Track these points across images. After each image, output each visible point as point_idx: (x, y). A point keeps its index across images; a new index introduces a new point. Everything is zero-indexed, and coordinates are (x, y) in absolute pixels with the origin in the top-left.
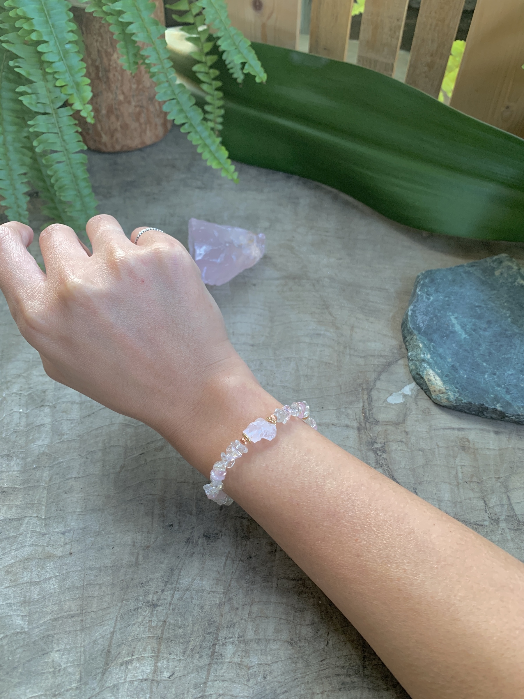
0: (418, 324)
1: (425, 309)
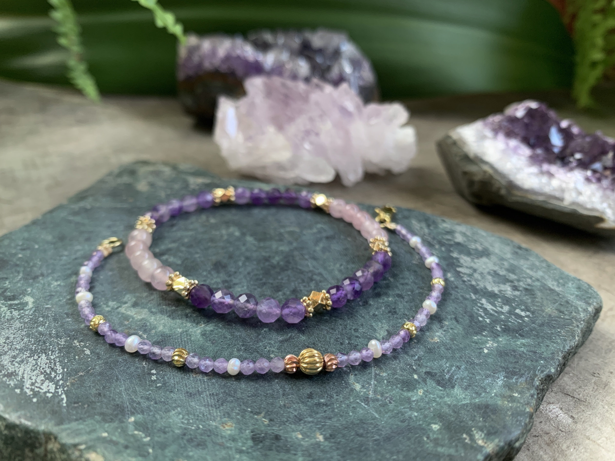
0: (36, 394)
1: (28, 336)
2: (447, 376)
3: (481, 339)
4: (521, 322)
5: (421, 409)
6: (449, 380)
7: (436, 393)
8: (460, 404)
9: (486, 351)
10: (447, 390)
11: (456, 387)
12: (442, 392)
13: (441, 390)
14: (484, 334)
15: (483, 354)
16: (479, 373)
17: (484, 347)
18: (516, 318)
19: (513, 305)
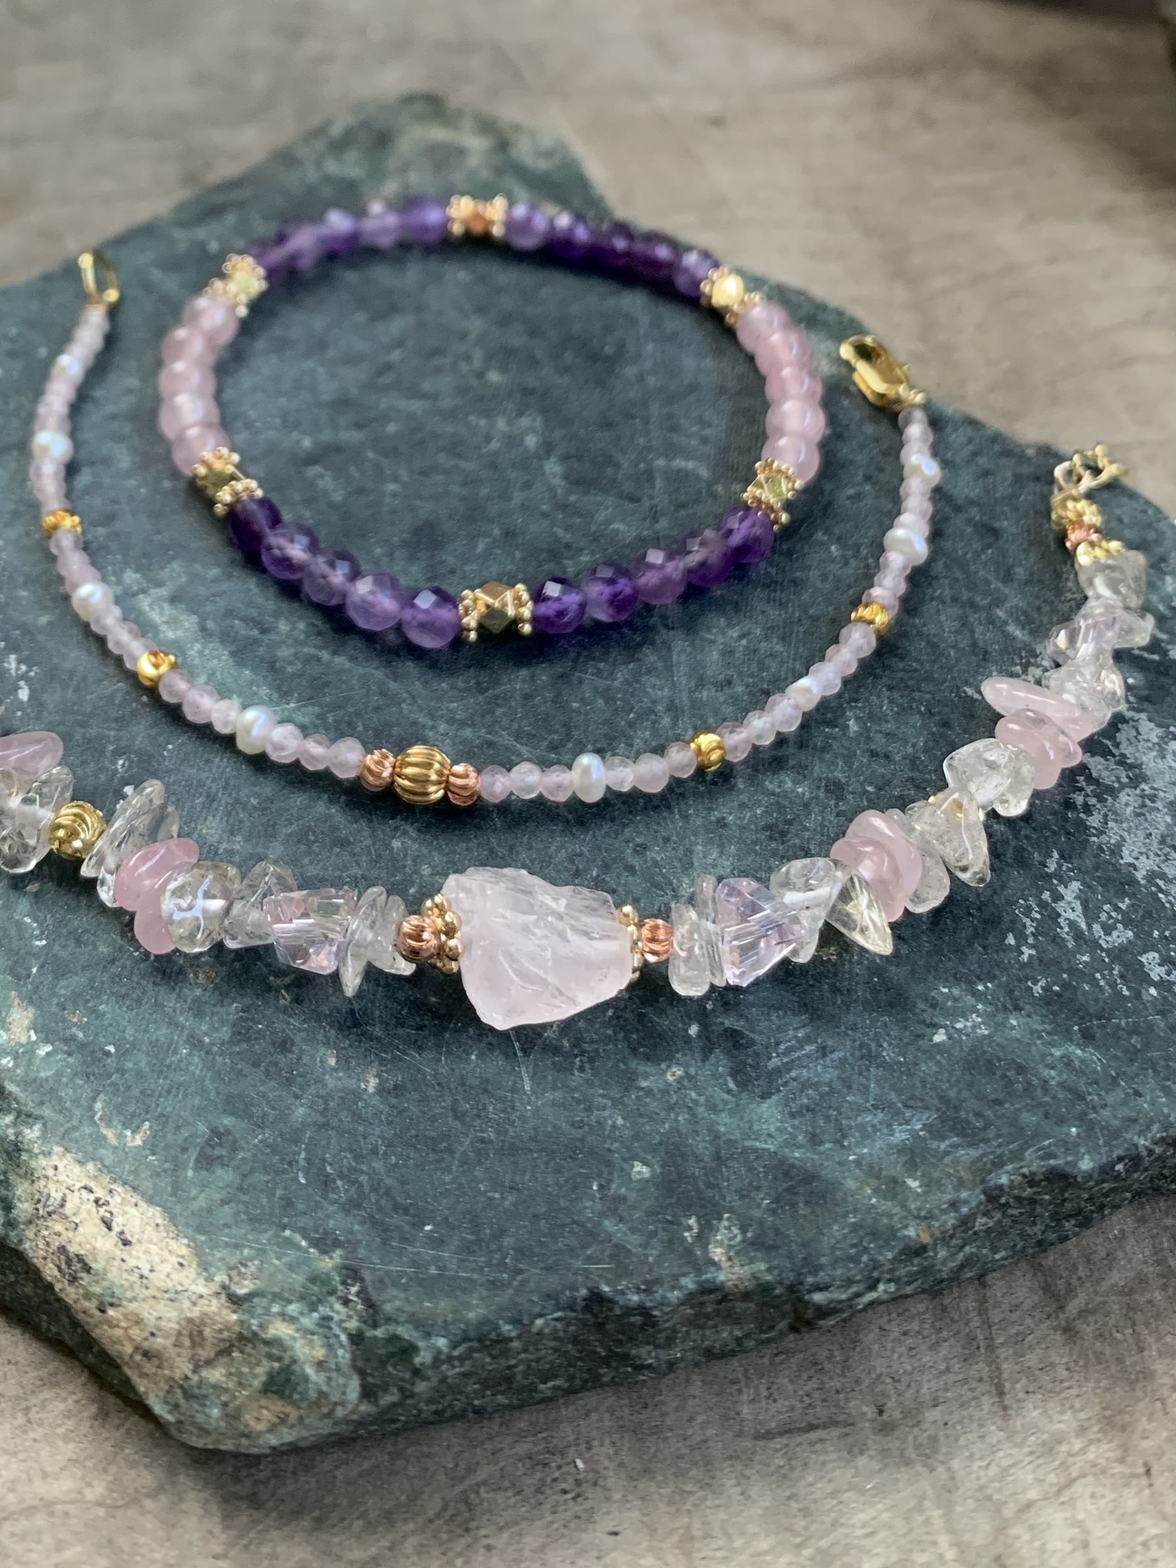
2: (775, 1062)
3: (956, 1000)
4: (1126, 993)
5: (641, 1116)
6: (770, 1073)
7: (710, 1091)
8: (747, 1143)
9: (940, 1037)
10: (744, 1095)
11: (775, 1098)
12: (725, 1096)
13: (729, 1091)
14: (980, 987)
15: (922, 1043)
16: (867, 1088)
17: (945, 1027)
18: (1122, 977)
19: (1156, 933)
